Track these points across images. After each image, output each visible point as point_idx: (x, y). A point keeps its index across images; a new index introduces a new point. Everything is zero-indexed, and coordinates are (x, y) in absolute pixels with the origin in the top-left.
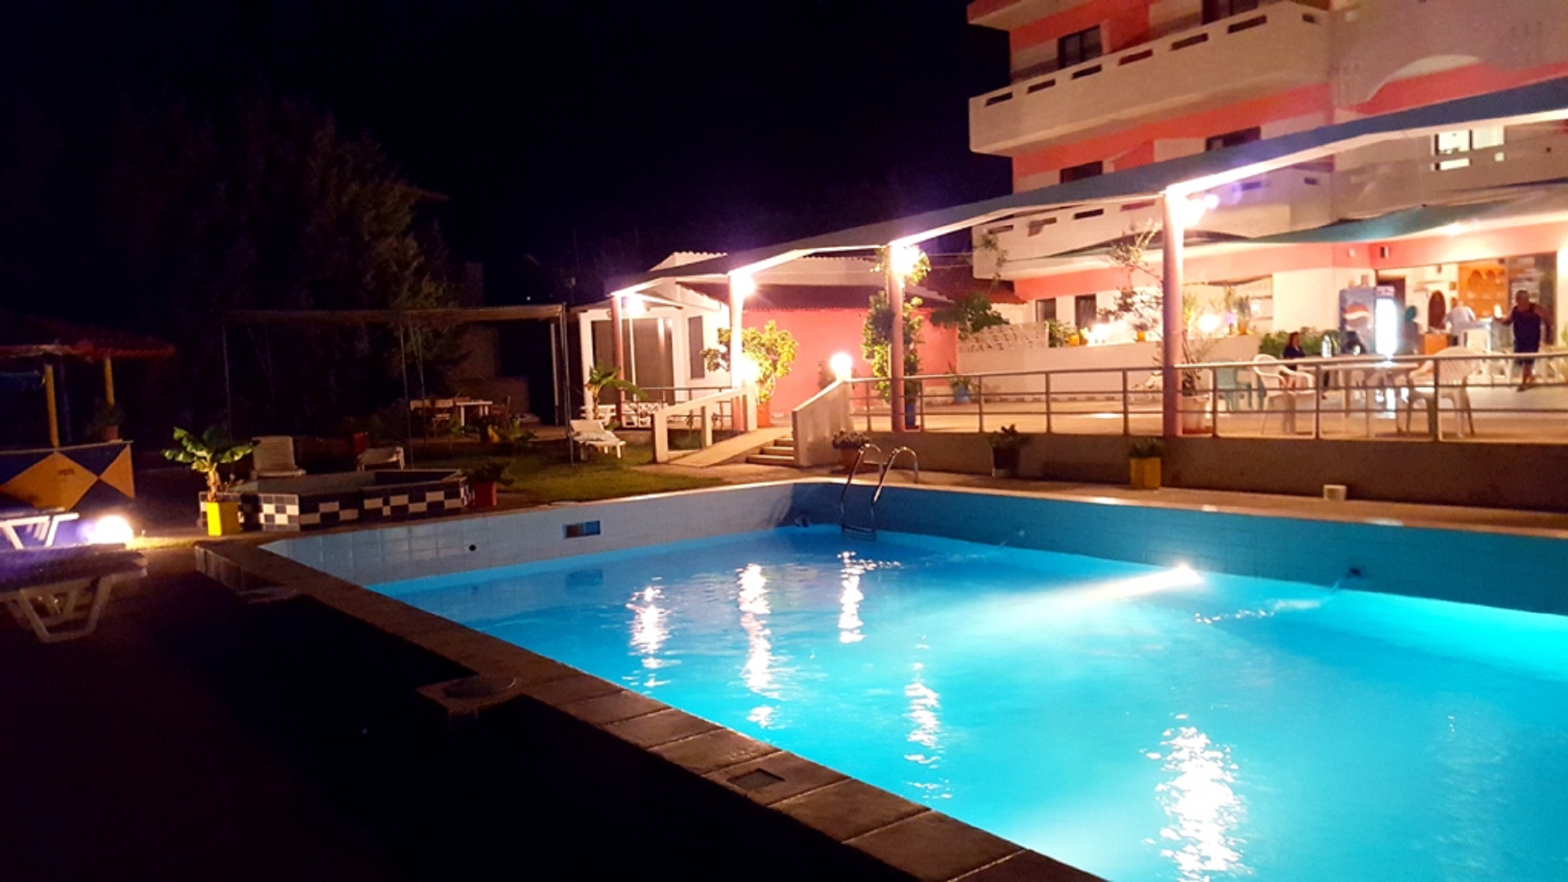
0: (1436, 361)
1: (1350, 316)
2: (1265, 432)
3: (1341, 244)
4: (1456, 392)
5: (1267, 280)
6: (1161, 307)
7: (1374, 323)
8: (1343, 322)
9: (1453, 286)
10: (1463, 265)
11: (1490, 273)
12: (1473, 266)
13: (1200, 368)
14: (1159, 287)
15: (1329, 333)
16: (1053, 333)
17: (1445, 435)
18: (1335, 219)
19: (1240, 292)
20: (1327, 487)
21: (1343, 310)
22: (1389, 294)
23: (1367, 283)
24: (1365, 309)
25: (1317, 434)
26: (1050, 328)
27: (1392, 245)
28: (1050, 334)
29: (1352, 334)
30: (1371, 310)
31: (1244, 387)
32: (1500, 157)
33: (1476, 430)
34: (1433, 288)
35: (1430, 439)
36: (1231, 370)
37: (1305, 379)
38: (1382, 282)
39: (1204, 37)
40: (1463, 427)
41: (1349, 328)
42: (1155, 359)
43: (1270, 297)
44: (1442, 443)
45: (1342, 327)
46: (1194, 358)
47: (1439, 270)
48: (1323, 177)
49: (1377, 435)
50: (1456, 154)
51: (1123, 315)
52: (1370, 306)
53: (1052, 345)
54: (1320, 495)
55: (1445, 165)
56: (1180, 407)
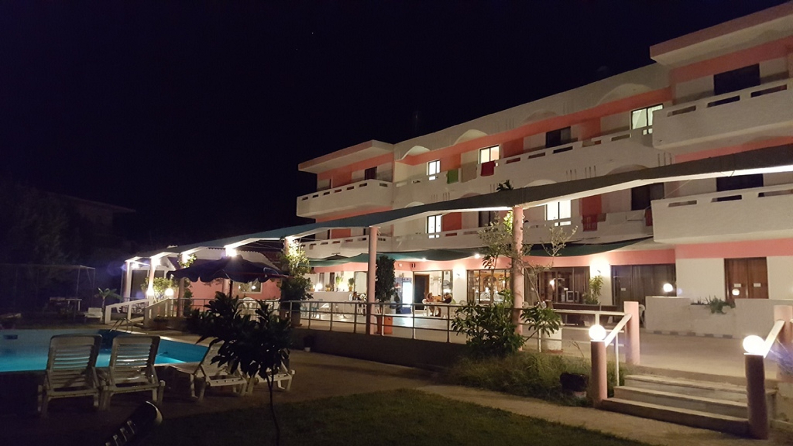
22: (409, 280)
23: (403, 276)
27: (415, 263)
39: (366, 184)
48: (388, 238)
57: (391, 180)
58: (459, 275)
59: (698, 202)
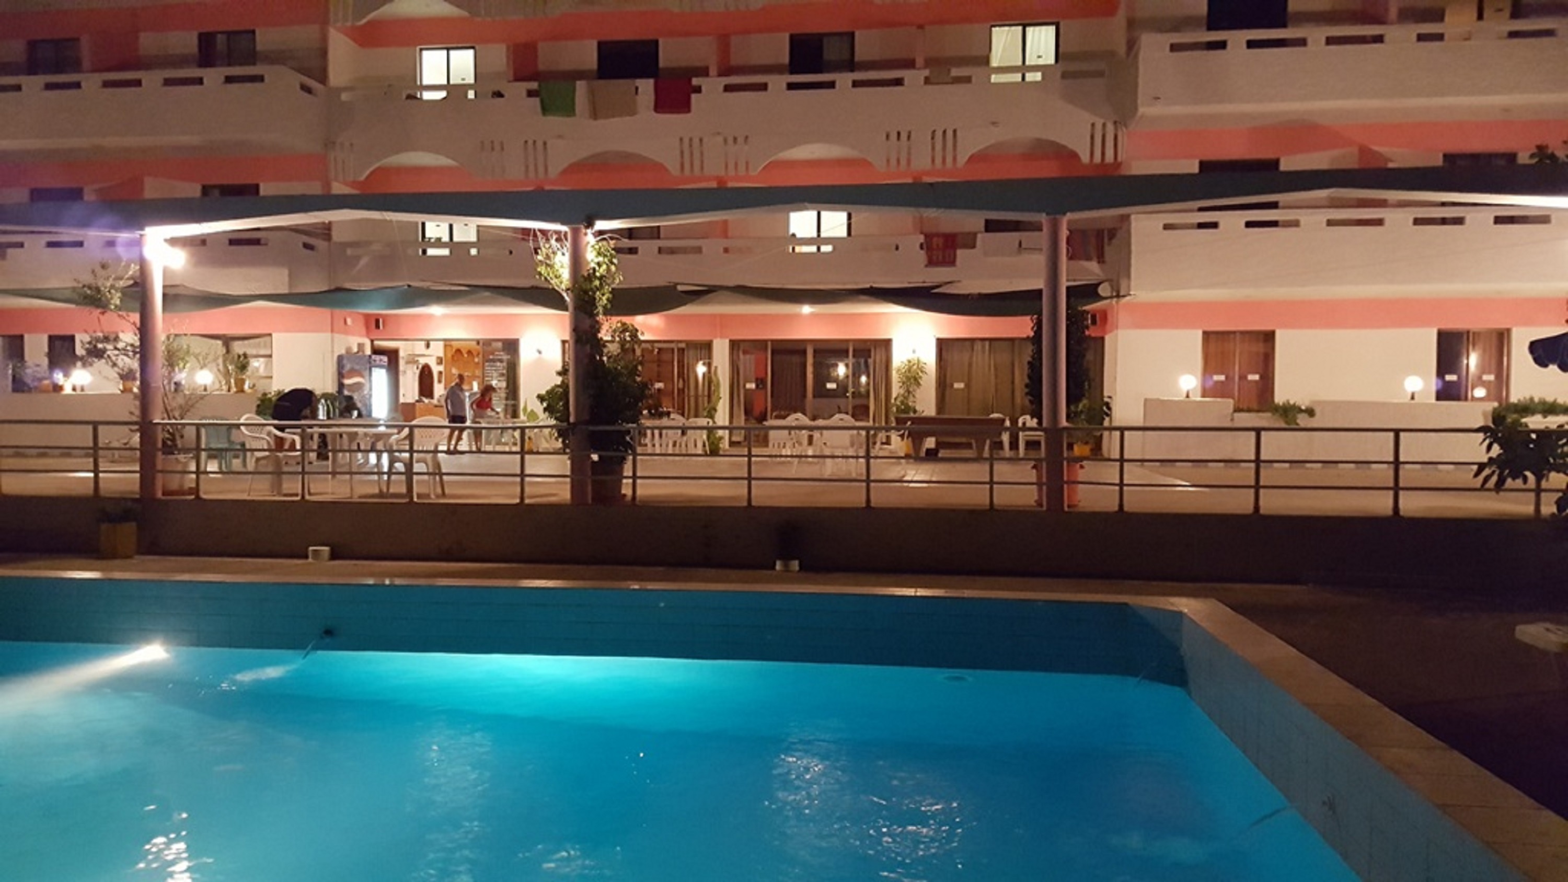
0: (412, 428)
1: (347, 382)
2: (251, 494)
3: (339, 312)
4: (429, 456)
5: (268, 339)
6: (138, 356)
7: (371, 389)
8: (341, 386)
9: (440, 361)
10: (448, 343)
11: (470, 352)
12: (456, 345)
13: (184, 425)
14: (136, 335)
15: (326, 396)
16: (17, 376)
17: (419, 496)
18: (333, 287)
19: (238, 348)
20: (311, 548)
21: (341, 375)
22: (382, 363)
23: (363, 352)
24: (362, 376)
25: (303, 497)
26: (13, 370)
27: (385, 317)
28: (14, 377)
29: (350, 398)
30: (367, 378)
31: (239, 447)
32: (474, 252)
33: (447, 491)
34: (422, 361)
35: (407, 500)
36: (224, 428)
37: (293, 442)
38: (376, 351)
39: (200, 81)
40: (435, 489)
41: (346, 393)
42: (131, 413)
43: (270, 356)
44: (416, 503)
45: (340, 391)
46: (177, 414)
47: (428, 346)
48: (320, 244)
49: (360, 497)
50: (438, 243)
51: (93, 361)
52: (366, 373)
53: (15, 390)
54: (306, 557)
55: (431, 252)
56: (159, 467)
57: (322, 77)
58: (540, 352)
59: (1221, 226)
